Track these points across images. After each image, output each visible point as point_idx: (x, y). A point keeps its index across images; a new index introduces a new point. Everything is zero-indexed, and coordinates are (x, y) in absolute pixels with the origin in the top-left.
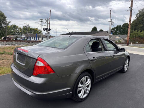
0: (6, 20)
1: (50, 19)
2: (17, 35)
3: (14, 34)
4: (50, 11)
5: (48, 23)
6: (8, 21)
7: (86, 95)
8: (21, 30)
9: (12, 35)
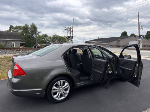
0: (36, 31)
1: (73, 27)
2: (47, 43)
3: (45, 43)
4: (73, 20)
5: (71, 31)
6: (38, 31)
7: (63, 98)
8: (51, 39)
9: (43, 43)
